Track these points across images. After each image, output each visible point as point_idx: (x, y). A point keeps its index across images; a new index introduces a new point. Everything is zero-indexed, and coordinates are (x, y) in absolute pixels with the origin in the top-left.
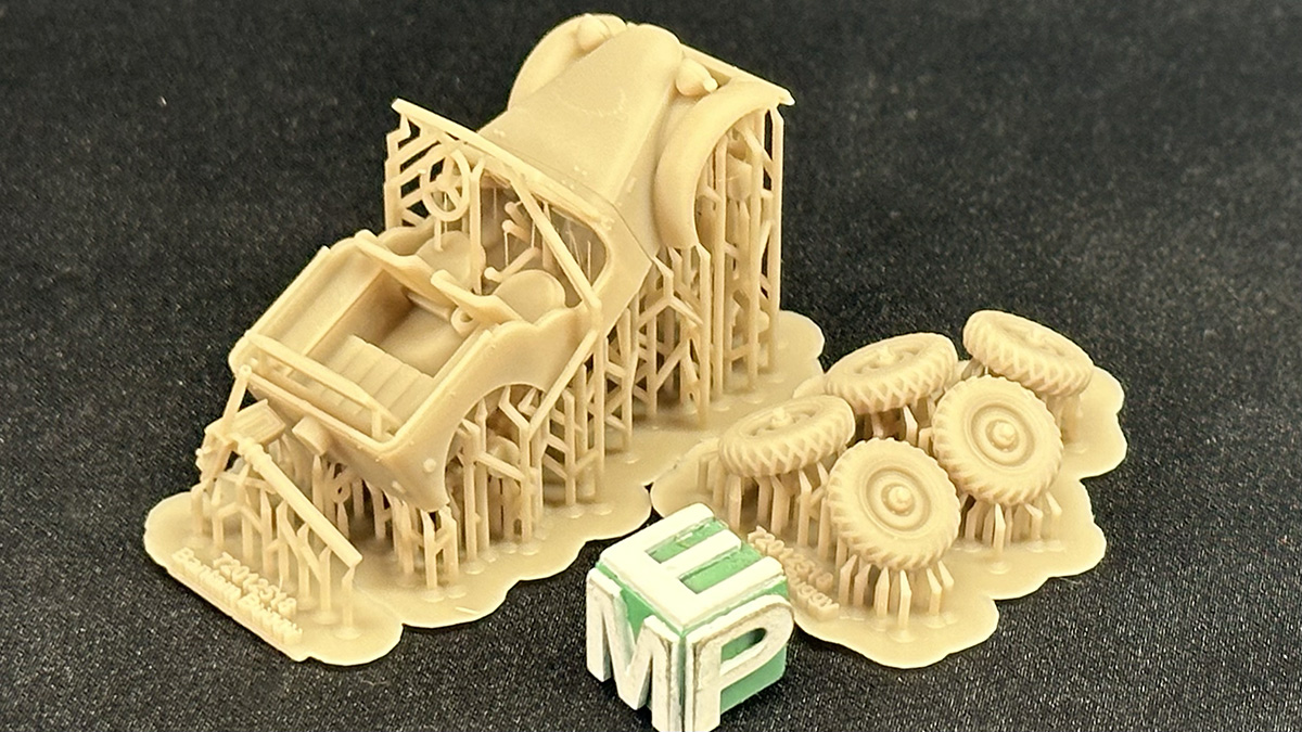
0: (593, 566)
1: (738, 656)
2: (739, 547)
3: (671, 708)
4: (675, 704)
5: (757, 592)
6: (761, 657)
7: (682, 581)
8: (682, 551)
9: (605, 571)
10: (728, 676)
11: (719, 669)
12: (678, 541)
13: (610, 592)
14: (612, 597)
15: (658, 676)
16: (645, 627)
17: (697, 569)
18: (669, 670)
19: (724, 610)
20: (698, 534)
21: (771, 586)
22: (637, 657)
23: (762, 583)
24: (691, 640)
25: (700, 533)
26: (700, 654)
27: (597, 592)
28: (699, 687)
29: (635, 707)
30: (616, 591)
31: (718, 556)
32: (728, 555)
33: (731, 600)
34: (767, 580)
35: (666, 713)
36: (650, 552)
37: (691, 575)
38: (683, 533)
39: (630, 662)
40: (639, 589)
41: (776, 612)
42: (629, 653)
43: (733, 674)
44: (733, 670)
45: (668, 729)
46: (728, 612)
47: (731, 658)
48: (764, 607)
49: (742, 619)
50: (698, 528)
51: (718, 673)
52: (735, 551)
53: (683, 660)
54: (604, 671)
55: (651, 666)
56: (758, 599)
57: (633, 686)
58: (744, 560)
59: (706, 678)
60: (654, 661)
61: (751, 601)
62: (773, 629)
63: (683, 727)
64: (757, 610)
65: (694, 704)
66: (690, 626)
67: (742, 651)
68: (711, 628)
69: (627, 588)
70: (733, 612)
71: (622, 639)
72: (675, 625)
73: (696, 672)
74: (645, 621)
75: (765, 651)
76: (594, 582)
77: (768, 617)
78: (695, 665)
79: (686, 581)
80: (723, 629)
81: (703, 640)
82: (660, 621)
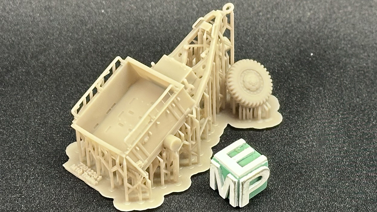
1: (254, 184)
2: (254, 152)
3: (235, 200)
5: (259, 166)
6: (260, 184)
7: (237, 163)
8: (237, 154)
9: (216, 160)
10: (251, 190)
11: (249, 188)
12: (236, 150)
15: (231, 190)
16: (228, 177)
17: (242, 159)
21: (263, 164)
22: (225, 185)
23: (261, 163)
24: (241, 181)
25: (242, 148)
26: (244, 185)
27: (213, 166)
28: (244, 193)
29: (224, 198)
30: (219, 166)
31: (248, 155)
32: (251, 155)
33: (253, 168)
35: (233, 201)
36: (228, 155)
37: (240, 161)
38: (237, 148)
39: (223, 186)
41: (265, 171)
42: (223, 184)
44: (253, 188)
45: (235, 205)
46: (251, 172)
47: (252, 185)
48: (262, 170)
49: (255, 174)
50: (241, 146)
51: (249, 190)
52: (252, 153)
53: (239, 186)
54: (215, 187)
55: (229, 188)
56: (260, 168)
57: (224, 193)
58: (255, 156)
59: (245, 191)
60: (230, 186)
61: (258, 168)
62: (264, 176)
63: (239, 204)
64: (260, 171)
65: (242, 198)
66: (241, 177)
67: (255, 182)
68: (247, 177)
69: (222, 165)
70: (253, 172)
71: (221, 179)
72: (237, 177)
73: (243, 190)
74: (228, 175)
75: (262, 182)
76: (212, 163)
77: (263, 173)
78: (242, 188)
79: (239, 163)
80: (250, 177)
81: (245, 181)
82: (232, 175)
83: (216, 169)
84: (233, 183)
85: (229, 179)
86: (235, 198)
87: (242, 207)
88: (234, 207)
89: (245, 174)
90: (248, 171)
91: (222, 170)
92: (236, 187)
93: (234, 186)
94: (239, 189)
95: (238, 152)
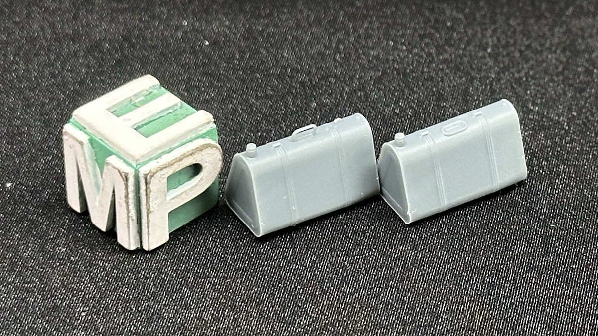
0: (68, 122)
1: (180, 187)
3: (131, 226)
4: (133, 224)
5: (194, 136)
6: (198, 188)
10: (173, 201)
11: (166, 195)
12: (133, 102)
13: (80, 139)
14: (81, 143)
15: (119, 202)
16: (108, 164)
17: (146, 121)
18: (127, 196)
19: (168, 149)
20: (147, 96)
21: (204, 131)
22: (103, 189)
23: (196, 129)
24: (143, 170)
25: (150, 96)
26: (150, 183)
27: (71, 141)
28: (152, 209)
29: (104, 229)
30: (84, 139)
31: (162, 111)
32: (171, 111)
34: (200, 127)
35: (127, 232)
36: (112, 110)
37: (143, 126)
38: (136, 95)
39: (98, 194)
40: (103, 137)
41: (209, 150)
43: (177, 199)
44: (177, 197)
47: (175, 188)
48: (199, 147)
49: (182, 155)
50: (148, 92)
51: (166, 198)
52: (175, 108)
53: (137, 188)
54: (80, 204)
55: (114, 195)
56: (194, 141)
57: (103, 213)
58: (183, 114)
59: (156, 202)
60: (116, 190)
61: (188, 142)
62: (207, 164)
63: (141, 243)
64: (194, 148)
65: (148, 223)
66: (142, 160)
67: (184, 183)
68: (158, 162)
69: (93, 137)
70: (174, 151)
71: (92, 177)
72: (130, 161)
73: (148, 196)
74: (108, 159)
75: (202, 182)
76: (68, 134)
77: (202, 155)
78: (146, 192)
79: (139, 130)
80: (168, 163)
81: (152, 171)
82: (118, 158)
83: (78, 146)
84: (122, 180)
85: (112, 169)
86: (131, 222)
87: (150, 250)
88: (129, 249)
89: (154, 156)
90: (161, 147)
91: (93, 150)
92: (129, 190)
93: (124, 187)
94: (139, 197)
95: (138, 105)
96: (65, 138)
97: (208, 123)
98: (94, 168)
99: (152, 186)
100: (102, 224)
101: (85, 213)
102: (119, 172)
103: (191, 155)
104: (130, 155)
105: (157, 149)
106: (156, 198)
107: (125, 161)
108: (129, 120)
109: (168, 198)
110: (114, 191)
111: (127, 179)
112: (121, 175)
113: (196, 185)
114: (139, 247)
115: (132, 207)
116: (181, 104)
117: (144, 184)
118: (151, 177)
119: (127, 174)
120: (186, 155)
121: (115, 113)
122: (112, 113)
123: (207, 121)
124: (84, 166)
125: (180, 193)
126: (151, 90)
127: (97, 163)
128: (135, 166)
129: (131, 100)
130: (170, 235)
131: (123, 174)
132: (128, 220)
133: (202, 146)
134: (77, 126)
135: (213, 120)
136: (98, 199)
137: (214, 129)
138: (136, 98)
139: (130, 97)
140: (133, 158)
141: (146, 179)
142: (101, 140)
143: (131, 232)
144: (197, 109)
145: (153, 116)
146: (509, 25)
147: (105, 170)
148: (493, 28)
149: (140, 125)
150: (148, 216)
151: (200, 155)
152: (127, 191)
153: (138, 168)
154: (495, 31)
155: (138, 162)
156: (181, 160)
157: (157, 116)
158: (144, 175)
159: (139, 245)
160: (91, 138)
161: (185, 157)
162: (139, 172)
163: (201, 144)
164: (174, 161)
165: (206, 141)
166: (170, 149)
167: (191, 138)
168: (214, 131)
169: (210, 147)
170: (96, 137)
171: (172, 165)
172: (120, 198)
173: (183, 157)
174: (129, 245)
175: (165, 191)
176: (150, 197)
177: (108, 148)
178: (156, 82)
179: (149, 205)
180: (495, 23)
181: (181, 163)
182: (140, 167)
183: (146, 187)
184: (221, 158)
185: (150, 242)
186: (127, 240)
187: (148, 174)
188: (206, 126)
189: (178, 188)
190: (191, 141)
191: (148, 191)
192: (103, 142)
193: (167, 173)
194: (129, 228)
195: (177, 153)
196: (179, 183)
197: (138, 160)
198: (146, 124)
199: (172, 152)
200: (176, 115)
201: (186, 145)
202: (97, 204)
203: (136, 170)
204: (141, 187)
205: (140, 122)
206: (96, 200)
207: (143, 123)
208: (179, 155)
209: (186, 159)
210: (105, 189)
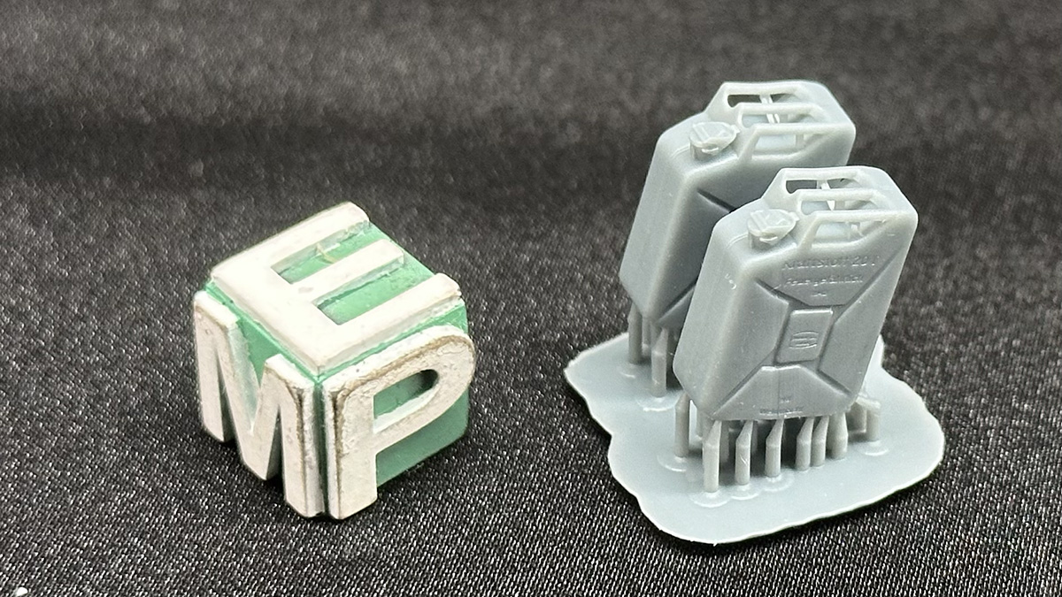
0: (201, 287)
1: (397, 409)
2: (402, 261)
3: (308, 477)
4: (313, 474)
5: (423, 321)
6: (431, 409)
7: (320, 307)
8: (325, 267)
9: (217, 294)
10: (384, 434)
11: (371, 426)
12: (319, 254)
13: (223, 322)
14: (224, 329)
15: (288, 437)
16: (269, 370)
17: (341, 292)
18: (301, 428)
19: (376, 345)
20: (346, 244)
21: (443, 313)
22: (260, 411)
23: (429, 309)
24: (330, 385)
25: (349, 243)
26: (342, 407)
27: (206, 321)
28: (345, 450)
29: (263, 476)
30: (230, 320)
31: (370, 273)
32: (387, 272)
33: (387, 333)
34: (436, 305)
35: (302, 487)
36: (279, 270)
37: (334, 300)
38: (325, 242)
39: (253, 415)
40: (262, 319)
41: (450, 348)
42: (252, 402)
43: (392, 432)
44: (391, 427)
45: (306, 507)
46: (382, 348)
47: (390, 411)
48: (433, 342)
49: (402, 358)
50: (347, 236)
51: (371, 432)
52: (394, 267)
53: (320, 415)
54: (224, 428)
55: (279, 422)
56: (424, 331)
57: (260, 449)
58: (408, 279)
59: (353, 438)
60: (282, 415)
61: (414, 333)
62: (445, 371)
63: (327, 504)
64: (423, 345)
65: (338, 474)
66: (328, 368)
67: (406, 401)
68: (358, 371)
69: (245, 317)
70: (388, 348)
71: (243, 387)
72: (308, 368)
73: (338, 430)
74: (268, 361)
75: (436, 401)
76: (203, 311)
77: (438, 356)
78: (336, 421)
79: (328, 307)
80: (375, 372)
81: (346, 387)
82: (289, 362)
83: (218, 333)
84: (292, 400)
85: (276, 379)
86: (308, 470)
87: (343, 518)
88: (305, 516)
89: (351, 358)
90: (363, 344)
91: (246, 341)
92: (305, 418)
93: (297, 412)
94: (323, 429)
95: (328, 259)
96: (197, 315)
97: (451, 299)
98: (246, 371)
99: (348, 412)
100: (259, 466)
101: (231, 443)
102: (288, 387)
103: (417, 356)
104: (306, 357)
105: (356, 347)
106: (355, 431)
107: (298, 366)
108: (310, 289)
109: (376, 430)
110: (279, 416)
111: (301, 400)
112: (290, 392)
113: (428, 405)
114: (324, 511)
115: (310, 446)
116: (405, 259)
117: (332, 408)
118: (344, 397)
119: (302, 390)
120: (408, 357)
121: (285, 274)
122: (279, 274)
123: (449, 295)
124: (229, 368)
125: (398, 420)
126: (352, 232)
127: (253, 363)
128: (316, 378)
129: (316, 250)
130: (379, 489)
131: (294, 391)
132: (304, 468)
133: (437, 341)
134: (218, 298)
135: (460, 294)
136: (253, 424)
137: (460, 309)
138: (326, 247)
139: (315, 244)
140: (313, 362)
141: (334, 401)
142: (258, 324)
143: (308, 487)
144: (436, 272)
145: (352, 283)
146: (976, 258)
147: (264, 381)
148: (946, 262)
149: (329, 298)
150: (338, 462)
151: (434, 356)
152: (302, 419)
153: (321, 382)
154: (949, 268)
155: (322, 370)
156: (399, 365)
157: (360, 281)
158: (332, 393)
159: (324, 507)
160: (242, 319)
161: (407, 361)
162: (322, 387)
163: (437, 338)
164: (387, 368)
165: (446, 329)
166: (381, 345)
167: (420, 324)
168: (460, 313)
169: (453, 341)
170: (250, 318)
171: (384, 374)
172: (290, 430)
173: (403, 360)
174: (306, 511)
175: (369, 419)
176: (341, 432)
177: (272, 341)
178: (360, 216)
179: (341, 444)
180: (948, 254)
181: (399, 370)
182: (325, 379)
183: (335, 414)
184: (472, 359)
185: (341, 506)
186: (303, 501)
187: (338, 392)
188: (447, 304)
189: (394, 411)
190: (418, 331)
191: (339, 419)
192: (262, 328)
193: (374, 388)
194: (305, 481)
195: (392, 354)
196: (397, 400)
197: (323, 367)
198: (340, 297)
199: (383, 351)
200: (395, 281)
201: (408, 338)
202: (251, 432)
203: (316, 384)
204: (326, 413)
205: (329, 294)
206: (250, 427)
207: (336, 295)
208: (397, 358)
209: (408, 364)
210: (264, 410)
